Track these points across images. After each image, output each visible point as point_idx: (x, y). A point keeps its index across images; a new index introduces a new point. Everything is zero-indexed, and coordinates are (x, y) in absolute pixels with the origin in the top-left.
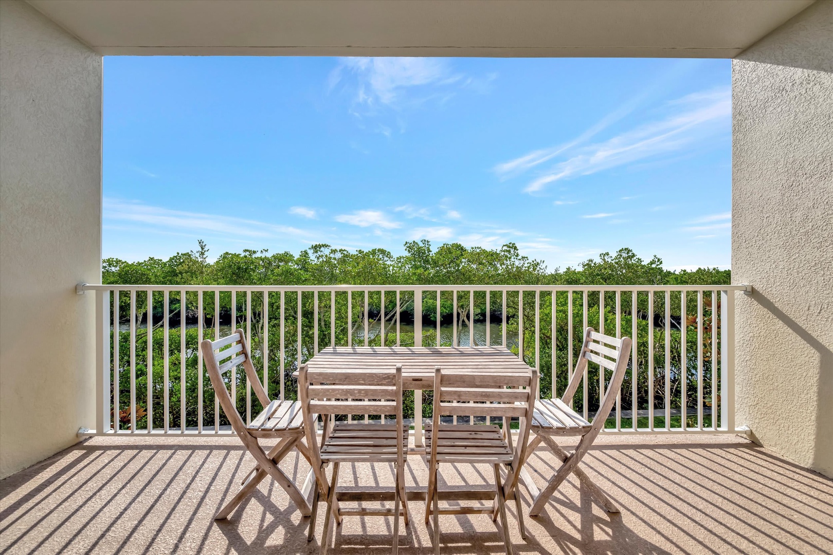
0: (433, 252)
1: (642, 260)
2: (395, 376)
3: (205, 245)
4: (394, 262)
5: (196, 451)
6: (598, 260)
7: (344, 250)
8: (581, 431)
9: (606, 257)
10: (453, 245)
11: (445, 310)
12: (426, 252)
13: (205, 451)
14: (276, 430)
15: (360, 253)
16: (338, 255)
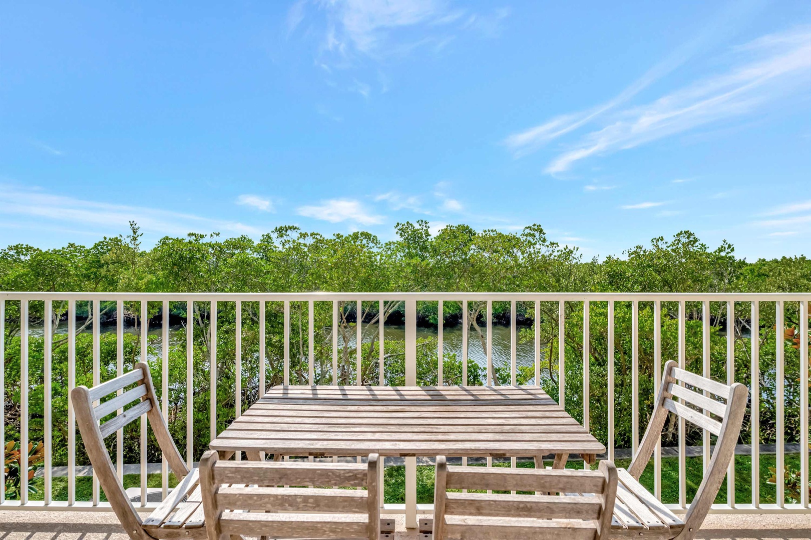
0: (432, 237)
1: (706, 246)
2: (365, 475)
3: (139, 228)
4: (382, 249)
5: (88, 534)
6: (649, 247)
7: (317, 234)
8: (668, 532)
9: (660, 243)
10: (458, 228)
11: (447, 310)
12: (424, 236)
13: (100, 534)
14: (188, 528)
15: (338, 238)
16: (310, 241)
